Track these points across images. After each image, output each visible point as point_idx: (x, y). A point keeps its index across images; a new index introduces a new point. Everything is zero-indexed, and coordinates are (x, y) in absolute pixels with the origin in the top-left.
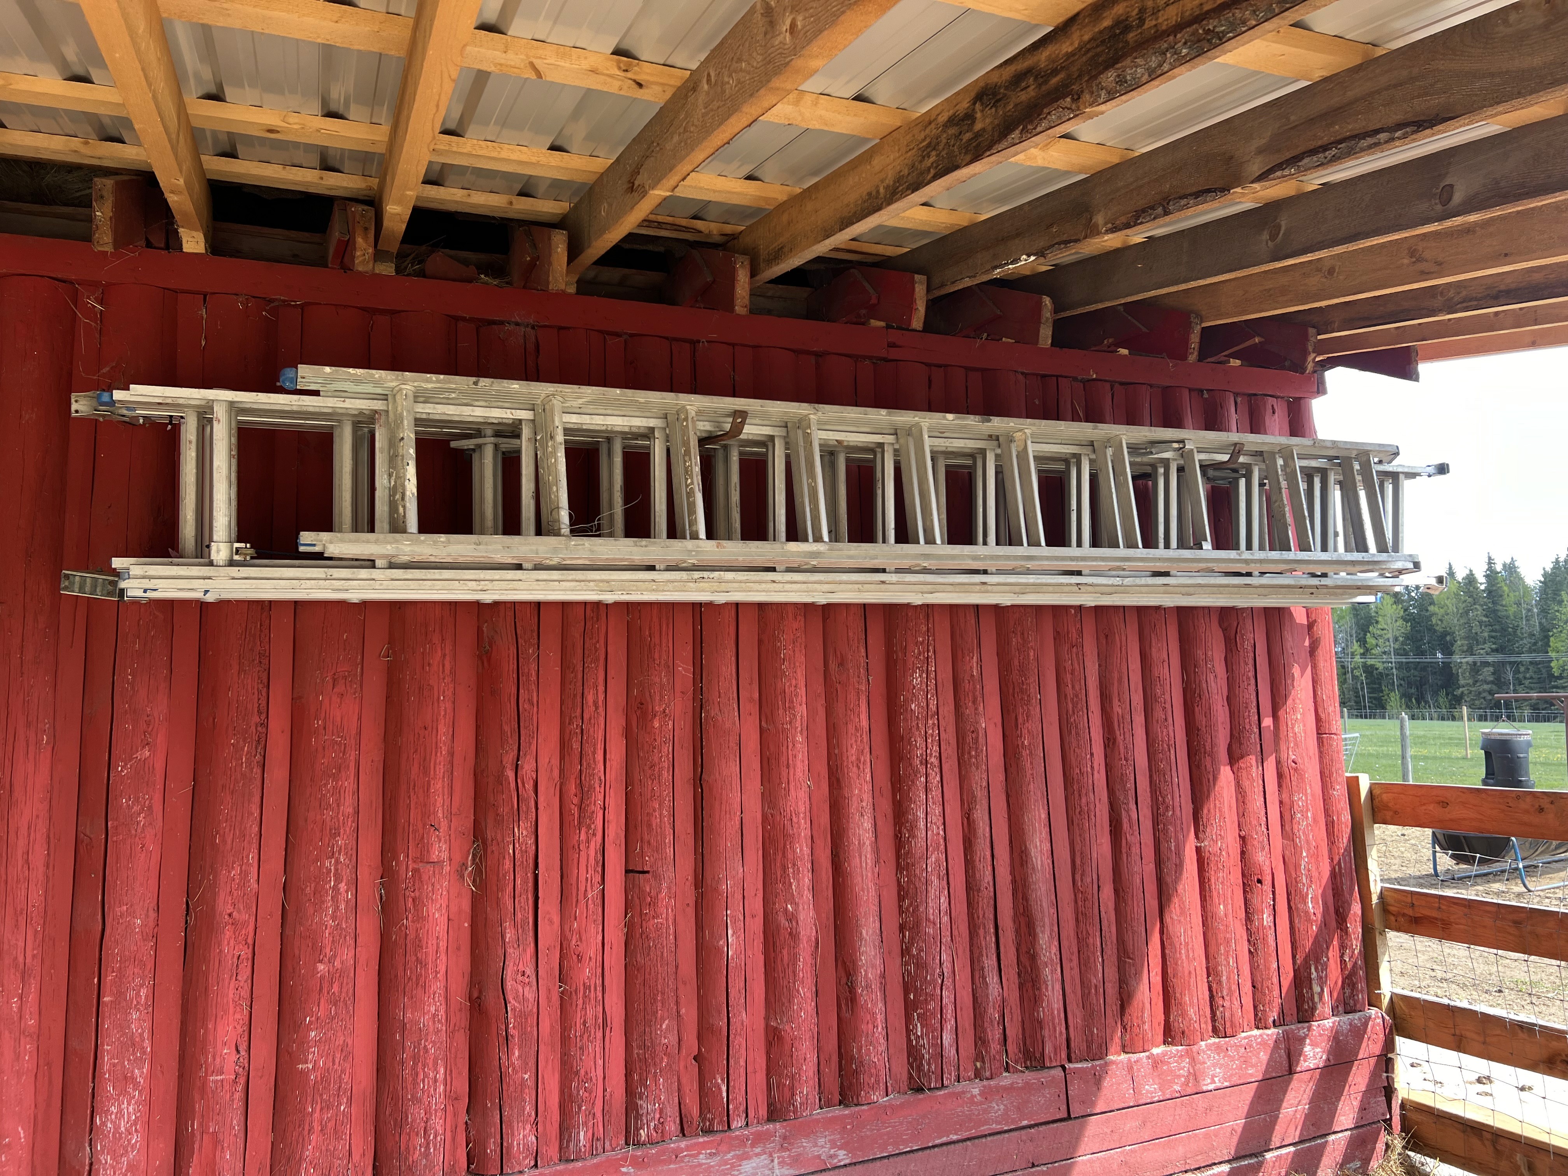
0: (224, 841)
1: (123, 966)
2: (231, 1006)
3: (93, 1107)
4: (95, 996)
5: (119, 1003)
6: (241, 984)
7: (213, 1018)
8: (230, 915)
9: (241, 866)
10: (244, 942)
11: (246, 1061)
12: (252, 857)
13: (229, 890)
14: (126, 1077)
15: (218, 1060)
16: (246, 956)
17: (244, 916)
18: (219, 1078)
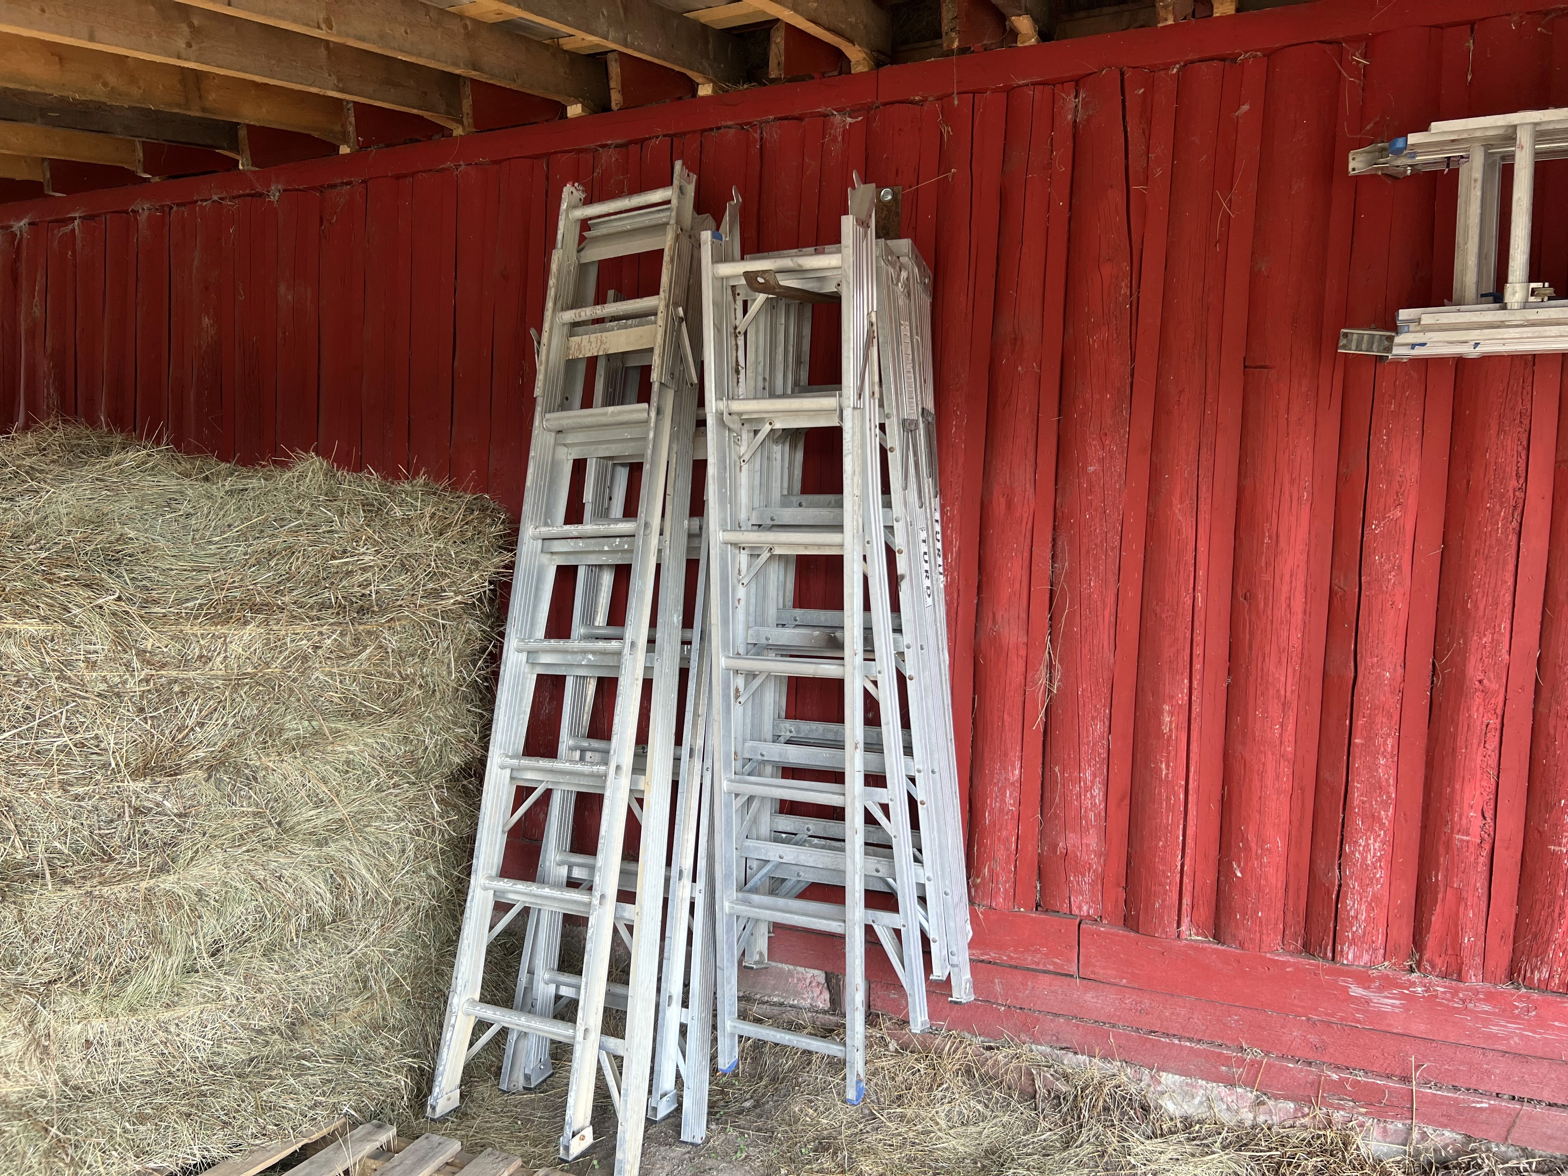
0: (1476, 607)
1: (1373, 713)
2: (1479, 772)
3: (1342, 835)
4: (1347, 736)
5: (1369, 747)
6: (1489, 753)
7: (1461, 780)
8: (1480, 682)
9: (1493, 634)
10: (1493, 712)
11: (1491, 829)
12: (1505, 626)
13: (1479, 657)
14: (1373, 815)
15: (1464, 821)
16: (1494, 726)
17: (1494, 685)
18: (1465, 838)
